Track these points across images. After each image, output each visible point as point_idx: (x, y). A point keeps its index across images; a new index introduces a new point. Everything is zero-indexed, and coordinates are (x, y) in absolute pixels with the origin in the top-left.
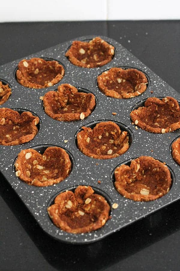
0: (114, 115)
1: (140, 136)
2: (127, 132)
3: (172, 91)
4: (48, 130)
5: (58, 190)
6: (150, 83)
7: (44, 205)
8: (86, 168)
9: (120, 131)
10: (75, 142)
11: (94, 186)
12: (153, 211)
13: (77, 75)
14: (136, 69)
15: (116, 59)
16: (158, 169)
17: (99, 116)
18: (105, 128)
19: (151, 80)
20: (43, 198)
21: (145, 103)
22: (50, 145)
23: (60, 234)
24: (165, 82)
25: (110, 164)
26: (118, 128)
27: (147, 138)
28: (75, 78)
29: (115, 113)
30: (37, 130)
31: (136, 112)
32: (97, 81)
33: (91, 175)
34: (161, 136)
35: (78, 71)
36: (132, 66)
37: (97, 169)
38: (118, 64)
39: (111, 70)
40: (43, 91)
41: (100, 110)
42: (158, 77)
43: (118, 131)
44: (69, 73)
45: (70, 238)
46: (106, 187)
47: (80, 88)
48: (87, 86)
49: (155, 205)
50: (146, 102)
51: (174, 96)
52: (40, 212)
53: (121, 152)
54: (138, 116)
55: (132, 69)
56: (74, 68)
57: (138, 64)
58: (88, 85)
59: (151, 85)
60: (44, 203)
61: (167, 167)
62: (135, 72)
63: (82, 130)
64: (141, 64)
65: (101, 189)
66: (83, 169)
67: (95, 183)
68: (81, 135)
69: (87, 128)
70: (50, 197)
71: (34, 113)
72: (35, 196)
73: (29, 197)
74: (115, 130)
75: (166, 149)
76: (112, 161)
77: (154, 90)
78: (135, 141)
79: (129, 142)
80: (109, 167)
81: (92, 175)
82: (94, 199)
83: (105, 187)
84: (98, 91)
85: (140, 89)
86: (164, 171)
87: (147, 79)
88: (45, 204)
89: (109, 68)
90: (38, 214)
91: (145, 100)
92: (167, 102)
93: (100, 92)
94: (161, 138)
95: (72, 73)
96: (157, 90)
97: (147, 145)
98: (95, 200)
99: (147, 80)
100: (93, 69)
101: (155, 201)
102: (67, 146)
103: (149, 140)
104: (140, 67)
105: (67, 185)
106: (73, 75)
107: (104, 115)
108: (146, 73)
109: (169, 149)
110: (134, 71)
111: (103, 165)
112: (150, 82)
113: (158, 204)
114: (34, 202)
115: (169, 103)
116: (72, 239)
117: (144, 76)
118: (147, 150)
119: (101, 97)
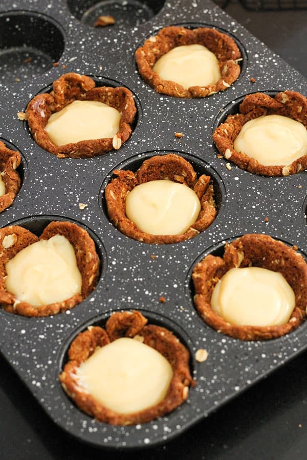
0: (178, 137)
1: (237, 185)
2: (209, 178)
3: (294, 75)
4: (41, 181)
5: (76, 324)
6: (247, 60)
7: (50, 362)
8: (131, 268)
9: (194, 174)
10: (103, 206)
11: (152, 310)
12: (283, 362)
13: (91, 47)
14: (214, 28)
15: (169, 5)
16: (283, 262)
17: (147, 141)
18: (162, 169)
19: (248, 51)
20: (47, 345)
21: (240, 105)
22: (50, 215)
23: (91, 430)
24: (278, 56)
25: (180, 255)
26: (189, 167)
27: (254, 188)
28: (88, 56)
29: (180, 134)
30: (18, 181)
31: (225, 131)
32: (134, 61)
33: (142, 283)
34: (282, 182)
35: (92, 38)
36: (205, 22)
37: (154, 270)
38: (176, 17)
39: (163, 33)
40: (22, 90)
41: (149, 127)
42: (263, 44)
43: (189, 175)
44: (75, 45)
45: (114, 438)
46: (178, 310)
47: (100, 78)
48: (115, 71)
49: (284, 348)
50: (243, 104)
51: (300, 87)
52: (44, 378)
53: (202, 225)
54: (228, 137)
55: (207, 29)
56: (84, 33)
57: (216, 15)
58: (118, 70)
59: (249, 65)
60: (50, 358)
61: (302, 257)
62: (213, 34)
63: (115, 176)
64: (222, 14)
65: (166, 316)
66: (125, 269)
67: (152, 303)
68: (113, 191)
69: (125, 172)
70: (62, 341)
71: (9, 142)
72: (28, 342)
73: (16, 344)
74: (184, 171)
75: (296, 214)
76: (184, 247)
77: (257, 75)
78: (228, 196)
79: (214, 198)
80: (179, 262)
81: (145, 283)
82: (150, 336)
83: (176, 311)
84: (139, 83)
85: (227, 75)
86: (295, 267)
87: (240, 51)
88: (51, 360)
89: (157, 28)
90: (38, 384)
91: (240, 100)
92: (287, 102)
93: (143, 86)
94: (281, 188)
95: (81, 43)
96: (263, 75)
97: (254, 207)
98: (153, 338)
99: (240, 53)
100: (125, 33)
101: (285, 338)
102: (86, 218)
103: (258, 193)
104: (223, 23)
105: (94, 310)
106: (83, 47)
107: (157, 139)
108: (236, 35)
109: (302, 214)
110: (211, 34)
111: (167, 257)
112: (246, 58)
113: (292, 345)
114: (28, 356)
115: (291, 104)
116: (117, 439)
117: (233, 45)
118: (256, 218)
119: (147, 97)
